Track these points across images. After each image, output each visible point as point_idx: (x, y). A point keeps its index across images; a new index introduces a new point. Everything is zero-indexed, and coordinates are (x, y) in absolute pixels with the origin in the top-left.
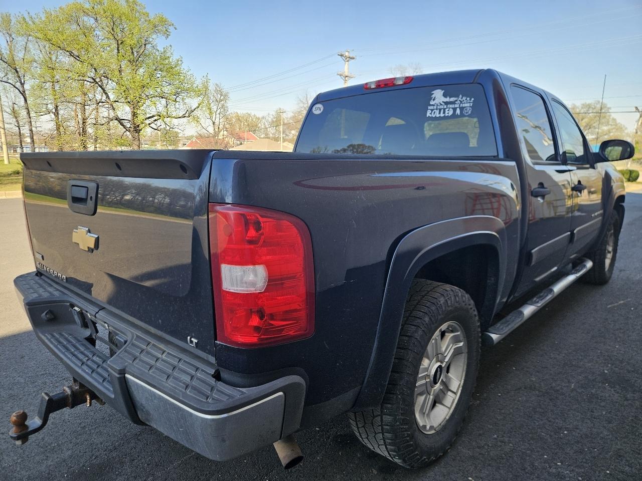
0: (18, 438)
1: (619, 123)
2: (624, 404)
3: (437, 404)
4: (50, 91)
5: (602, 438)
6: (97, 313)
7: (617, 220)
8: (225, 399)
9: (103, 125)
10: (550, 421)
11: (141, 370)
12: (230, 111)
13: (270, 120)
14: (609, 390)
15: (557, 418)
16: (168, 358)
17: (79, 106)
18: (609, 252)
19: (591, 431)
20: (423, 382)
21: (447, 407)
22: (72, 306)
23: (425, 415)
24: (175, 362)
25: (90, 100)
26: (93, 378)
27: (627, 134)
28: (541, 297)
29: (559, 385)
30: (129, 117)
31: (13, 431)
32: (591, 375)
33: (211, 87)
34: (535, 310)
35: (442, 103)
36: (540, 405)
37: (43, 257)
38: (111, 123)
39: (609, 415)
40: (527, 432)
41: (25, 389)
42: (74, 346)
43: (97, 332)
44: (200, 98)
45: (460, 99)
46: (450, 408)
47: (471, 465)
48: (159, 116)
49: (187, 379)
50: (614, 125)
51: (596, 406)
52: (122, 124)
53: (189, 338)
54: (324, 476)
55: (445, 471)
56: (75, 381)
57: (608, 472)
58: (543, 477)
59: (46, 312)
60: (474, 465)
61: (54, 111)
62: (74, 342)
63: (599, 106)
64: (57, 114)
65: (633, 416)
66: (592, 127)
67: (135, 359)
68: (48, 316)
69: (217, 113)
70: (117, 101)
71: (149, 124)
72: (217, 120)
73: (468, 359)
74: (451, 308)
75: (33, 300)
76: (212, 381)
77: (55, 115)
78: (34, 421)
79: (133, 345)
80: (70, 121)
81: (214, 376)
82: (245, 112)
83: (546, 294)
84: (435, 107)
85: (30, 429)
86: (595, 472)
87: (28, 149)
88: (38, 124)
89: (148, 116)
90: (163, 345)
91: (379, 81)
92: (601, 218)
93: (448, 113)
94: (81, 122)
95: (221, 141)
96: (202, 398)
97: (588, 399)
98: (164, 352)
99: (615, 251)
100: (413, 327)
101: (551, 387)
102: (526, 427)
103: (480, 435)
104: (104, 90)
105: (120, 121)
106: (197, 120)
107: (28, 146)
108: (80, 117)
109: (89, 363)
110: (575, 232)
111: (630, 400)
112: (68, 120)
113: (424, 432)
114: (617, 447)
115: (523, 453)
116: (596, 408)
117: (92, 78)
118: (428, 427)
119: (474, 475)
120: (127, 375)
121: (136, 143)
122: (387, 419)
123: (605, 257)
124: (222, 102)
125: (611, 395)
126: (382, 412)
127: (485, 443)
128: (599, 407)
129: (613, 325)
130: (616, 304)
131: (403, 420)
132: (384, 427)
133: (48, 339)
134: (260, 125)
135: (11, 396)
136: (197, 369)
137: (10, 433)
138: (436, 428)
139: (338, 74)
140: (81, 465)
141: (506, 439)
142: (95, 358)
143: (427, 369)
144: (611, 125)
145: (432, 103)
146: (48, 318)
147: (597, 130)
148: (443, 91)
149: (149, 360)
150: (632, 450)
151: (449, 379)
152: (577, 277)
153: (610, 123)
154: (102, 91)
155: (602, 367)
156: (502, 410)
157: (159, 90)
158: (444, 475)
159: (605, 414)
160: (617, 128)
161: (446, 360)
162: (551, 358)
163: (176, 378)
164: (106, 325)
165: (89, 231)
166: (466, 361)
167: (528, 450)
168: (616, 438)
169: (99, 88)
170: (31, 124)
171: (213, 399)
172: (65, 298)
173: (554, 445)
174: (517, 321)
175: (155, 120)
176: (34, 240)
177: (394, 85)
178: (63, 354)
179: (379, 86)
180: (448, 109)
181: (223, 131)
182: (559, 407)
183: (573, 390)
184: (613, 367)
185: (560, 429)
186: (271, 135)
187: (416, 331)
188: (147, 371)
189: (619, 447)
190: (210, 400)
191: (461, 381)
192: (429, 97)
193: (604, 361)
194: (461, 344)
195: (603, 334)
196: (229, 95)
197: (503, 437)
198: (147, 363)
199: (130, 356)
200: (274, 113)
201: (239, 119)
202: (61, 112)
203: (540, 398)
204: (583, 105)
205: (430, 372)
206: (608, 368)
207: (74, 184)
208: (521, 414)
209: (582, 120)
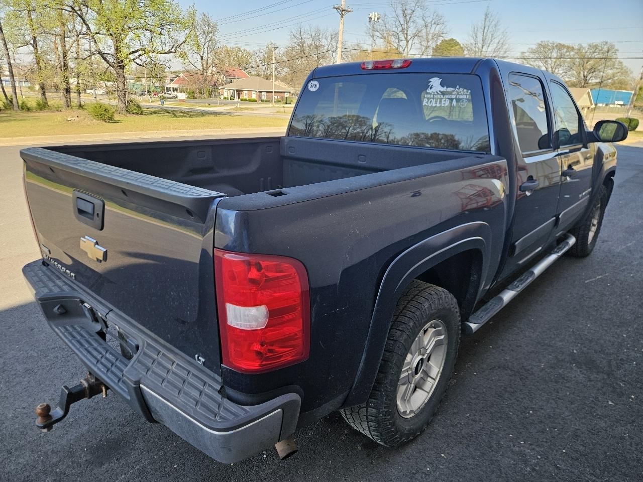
0: (44, 427)
1: (625, 66)
2: (587, 384)
3: (417, 389)
4: (27, 20)
5: (563, 419)
6: (107, 314)
7: (605, 194)
8: (231, 417)
9: (84, 59)
10: (518, 401)
11: (155, 383)
12: (219, 45)
13: (261, 55)
14: (575, 370)
15: (525, 398)
16: (178, 369)
17: (58, 38)
18: (594, 225)
19: (554, 411)
20: (406, 374)
21: (426, 391)
22: (83, 302)
23: (406, 401)
24: (184, 374)
25: (70, 32)
26: (108, 377)
27: (633, 78)
28: (522, 280)
29: (530, 365)
30: (113, 51)
31: (39, 421)
32: (560, 355)
33: (199, 17)
34: (514, 295)
35: (439, 92)
36: (510, 385)
37: (49, 251)
38: (93, 58)
39: (572, 396)
40: (496, 411)
41: (39, 363)
42: (88, 342)
43: (107, 327)
44: (186, 31)
45: (457, 90)
46: (428, 393)
47: (444, 443)
48: (144, 50)
49: (196, 394)
50: (620, 68)
51: (561, 387)
52: (105, 59)
53: (196, 356)
54: (314, 452)
55: (421, 448)
56: (90, 374)
57: (564, 451)
58: (506, 455)
59: (58, 306)
60: (447, 443)
61: (32, 42)
62: (87, 336)
63: (605, 49)
64: (35, 45)
65: (593, 397)
66: (596, 70)
67: (148, 371)
68: (60, 310)
69: (205, 47)
70: (99, 33)
71: (134, 59)
72: (205, 54)
73: (448, 349)
74: (434, 311)
75: (44, 295)
76: (218, 397)
77: (33, 47)
78: (57, 412)
79: (145, 354)
80: (50, 53)
81: (219, 392)
82: (234, 46)
83: (527, 277)
84: (432, 96)
85: (54, 419)
86: (553, 451)
87: (8, 82)
88: (16, 56)
89: (132, 50)
90: (171, 355)
91: (377, 62)
92: (588, 196)
93: (444, 104)
94: (62, 56)
95: (210, 78)
96: (210, 415)
97: (555, 379)
98: (174, 362)
99: (600, 223)
100: (399, 332)
101: (523, 366)
102: (495, 406)
103: (454, 413)
104: (84, 21)
105: (102, 55)
106: (184, 55)
107: (7, 79)
108: (60, 49)
109: (103, 360)
110: (560, 216)
111: (593, 381)
112: (47, 53)
113: (404, 416)
114: (575, 427)
115: (491, 431)
116: (561, 388)
117: (71, 7)
118: (408, 412)
119: (446, 452)
120: (141, 385)
121: (121, 79)
122: (373, 411)
123: (589, 230)
124: (211, 35)
125: (577, 376)
126: (367, 405)
127: (458, 421)
128: (563, 387)
129: (588, 302)
130: (594, 279)
131: (386, 412)
132: (369, 417)
133: (61, 332)
134: (250, 61)
135: (27, 370)
136: (205, 383)
137: (37, 423)
138: (416, 411)
139: (334, 8)
140: (98, 439)
141: (477, 418)
142: (108, 355)
143: (409, 363)
144: (617, 68)
145: (429, 91)
146: (60, 312)
147: (602, 73)
148: (441, 80)
149: (161, 372)
150: (588, 430)
151: (430, 367)
152: (559, 256)
153: (616, 67)
154: (82, 21)
155: (572, 346)
156: (476, 389)
157: (142, 21)
158: (420, 452)
159: (569, 395)
160: (622, 71)
161: (428, 352)
162: (526, 337)
163: (186, 394)
164: (117, 327)
165: (97, 243)
166: (446, 350)
167: (496, 429)
168: (576, 419)
169: (79, 18)
170: (9, 56)
171: (221, 417)
172: (76, 294)
173: (519, 424)
174: (497, 308)
175: (140, 55)
176: (40, 235)
177: (391, 68)
178: (78, 349)
179: (377, 67)
180: (444, 99)
181: (211, 66)
182: (528, 387)
183: (543, 369)
184: (582, 346)
185: (526, 409)
186: (262, 73)
187: (401, 336)
188: (160, 385)
189: (577, 428)
190: (218, 418)
191: (440, 369)
192: (427, 86)
193: (574, 341)
194: (442, 337)
195: (577, 312)
196: (218, 27)
197: (475, 415)
198: (160, 376)
199: (143, 367)
200: (266, 49)
201: (228, 53)
202: (40, 44)
203: (511, 377)
204: (590, 46)
205: (412, 365)
206: (577, 348)
207: (79, 196)
208: (493, 394)
209: (587, 63)
